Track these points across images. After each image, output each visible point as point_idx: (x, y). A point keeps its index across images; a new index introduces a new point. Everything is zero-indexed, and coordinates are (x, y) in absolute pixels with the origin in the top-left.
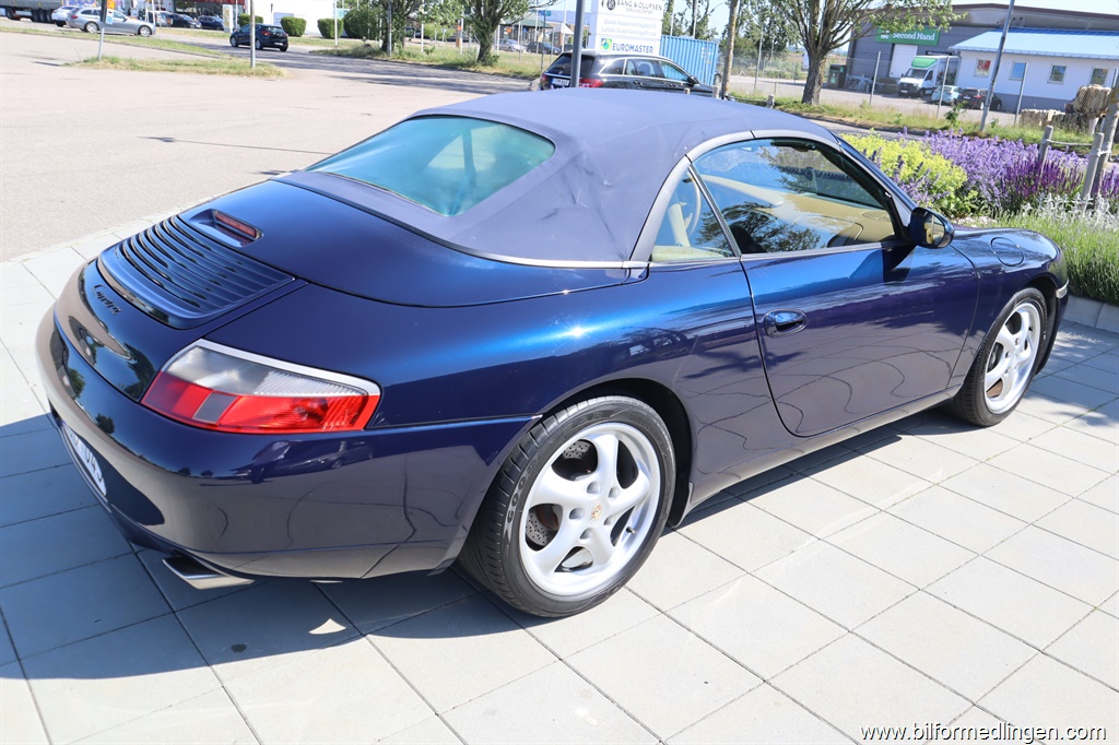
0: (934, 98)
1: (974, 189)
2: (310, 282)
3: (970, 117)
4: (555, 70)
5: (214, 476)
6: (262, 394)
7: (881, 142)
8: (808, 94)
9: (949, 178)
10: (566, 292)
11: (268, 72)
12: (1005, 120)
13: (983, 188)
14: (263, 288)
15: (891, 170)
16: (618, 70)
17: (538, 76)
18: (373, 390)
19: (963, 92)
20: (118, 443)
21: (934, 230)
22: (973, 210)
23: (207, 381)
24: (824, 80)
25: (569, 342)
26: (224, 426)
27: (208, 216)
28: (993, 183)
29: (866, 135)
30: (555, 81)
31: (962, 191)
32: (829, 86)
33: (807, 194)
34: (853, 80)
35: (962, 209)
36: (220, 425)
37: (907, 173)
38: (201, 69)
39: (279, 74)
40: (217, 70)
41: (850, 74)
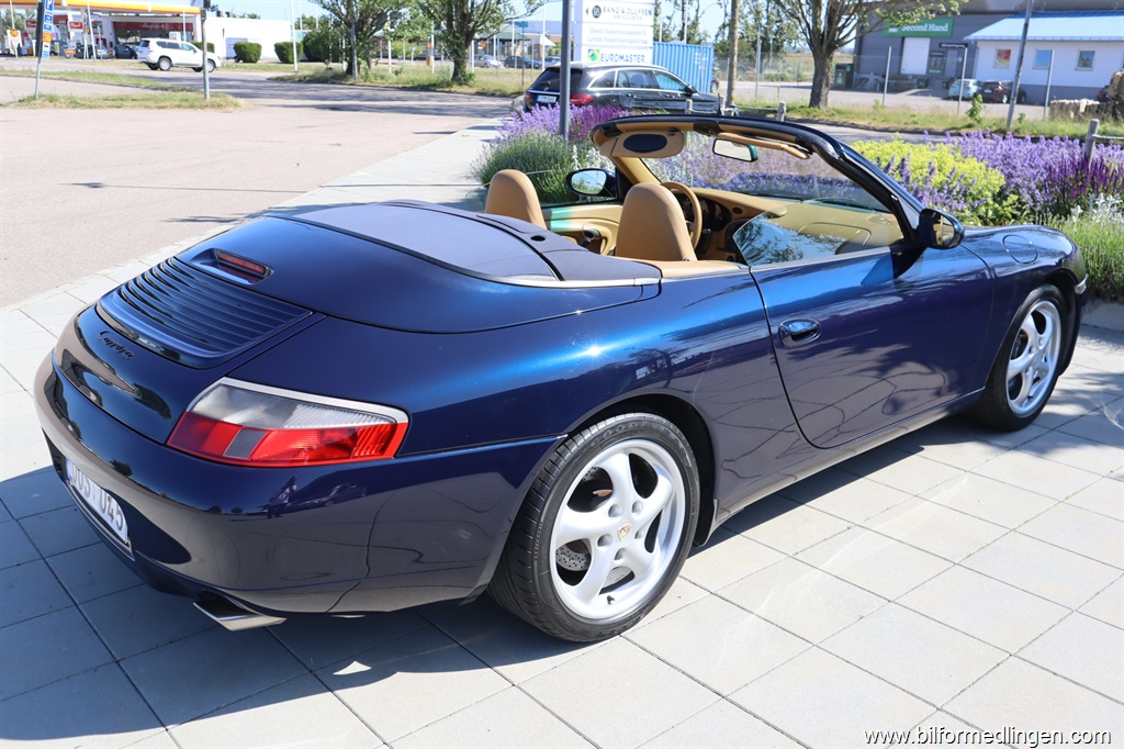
0: (951, 92)
1: (1014, 193)
2: (328, 315)
3: (994, 113)
4: (539, 85)
5: (244, 512)
6: (292, 427)
7: (907, 148)
8: (816, 99)
9: (984, 182)
10: (579, 312)
11: (224, 104)
12: (1033, 114)
13: (1024, 191)
14: (282, 323)
15: (920, 178)
16: (608, 83)
17: (519, 93)
18: (401, 417)
19: (983, 86)
20: (139, 485)
21: (943, 231)
22: (1014, 216)
23: (235, 418)
24: (831, 81)
25: (587, 361)
26: (256, 461)
27: (209, 255)
28: (1033, 186)
29: (889, 140)
30: (540, 99)
31: (1000, 196)
32: (837, 88)
33: (809, 201)
34: (861, 79)
35: (1002, 216)
36: (252, 460)
37: (939, 180)
38: (149, 103)
39: (236, 105)
40: (168, 104)
41: (858, 72)
